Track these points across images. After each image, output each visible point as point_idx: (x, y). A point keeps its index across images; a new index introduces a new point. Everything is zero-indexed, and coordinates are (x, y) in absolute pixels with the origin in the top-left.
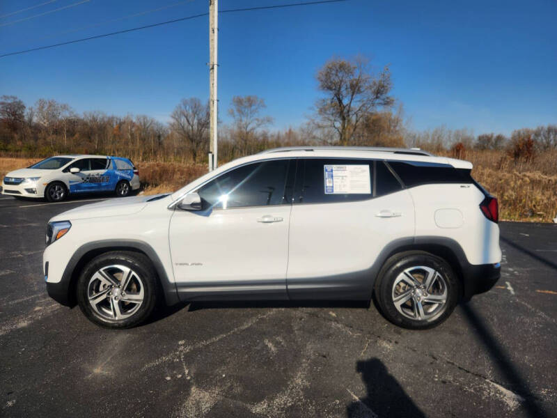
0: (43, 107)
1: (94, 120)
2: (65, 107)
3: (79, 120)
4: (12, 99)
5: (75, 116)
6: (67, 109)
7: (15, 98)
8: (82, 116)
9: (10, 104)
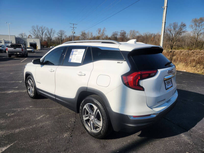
0: (131, 33)
1: (146, 36)
2: (137, 32)
3: (141, 36)
4: (123, 31)
5: (140, 35)
6: (138, 33)
7: (124, 31)
8: (143, 35)
9: (122, 33)
